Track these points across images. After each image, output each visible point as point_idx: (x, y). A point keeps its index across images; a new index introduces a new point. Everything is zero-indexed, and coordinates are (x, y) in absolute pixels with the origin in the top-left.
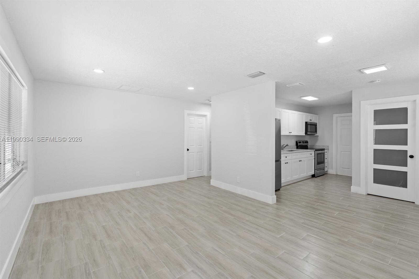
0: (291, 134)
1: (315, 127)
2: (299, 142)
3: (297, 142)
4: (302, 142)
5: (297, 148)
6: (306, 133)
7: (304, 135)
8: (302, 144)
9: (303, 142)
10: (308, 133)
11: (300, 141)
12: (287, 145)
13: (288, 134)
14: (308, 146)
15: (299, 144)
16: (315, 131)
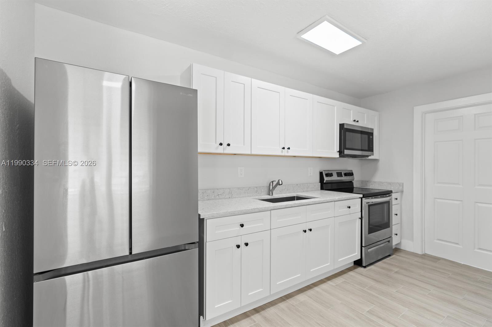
0: (291, 153)
2: (327, 175)
3: (321, 173)
4: (337, 173)
5: (322, 188)
6: (341, 152)
7: (337, 155)
8: (335, 178)
9: (339, 174)
10: (347, 152)
11: (330, 172)
12: (279, 183)
14: (353, 183)
15: (326, 179)
16: (367, 149)
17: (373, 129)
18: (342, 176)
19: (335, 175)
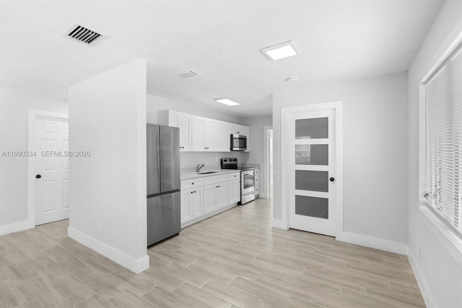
0: (209, 150)
1: (244, 141)
2: (225, 161)
3: (221, 160)
4: (229, 160)
5: (222, 168)
6: (231, 149)
7: (229, 151)
8: (228, 162)
9: (230, 160)
10: (234, 149)
11: (226, 159)
12: (203, 166)
13: (203, 150)
14: (237, 165)
15: (224, 163)
16: (243, 147)
17: (246, 136)
18: (232, 161)
19: (228, 161)
